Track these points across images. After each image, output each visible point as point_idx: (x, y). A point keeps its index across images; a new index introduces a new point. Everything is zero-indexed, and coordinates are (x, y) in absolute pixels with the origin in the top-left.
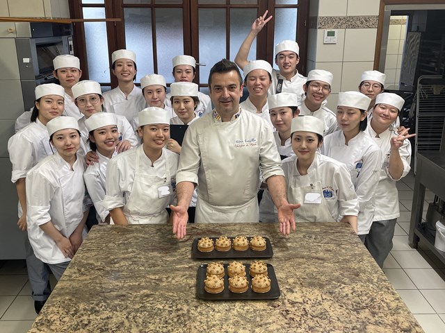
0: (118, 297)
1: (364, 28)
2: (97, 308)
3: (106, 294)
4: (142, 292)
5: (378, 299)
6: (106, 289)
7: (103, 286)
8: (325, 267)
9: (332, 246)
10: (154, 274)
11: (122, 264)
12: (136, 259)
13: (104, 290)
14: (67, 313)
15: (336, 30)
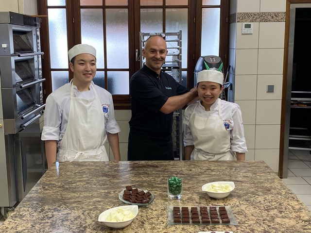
0: (75, 202)
1: (275, 21)
2: (59, 208)
3: (65, 201)
4: (94, 200)
5: (285, 204)
6: (65, 198)
7: (63, 196)
8: (243, 186)
9: (249, 174)
10: (104, 190)
11: (78, 184)
12: (89, 181)
13: (64, 198)
14: (35, 211)
15: (252, 24)
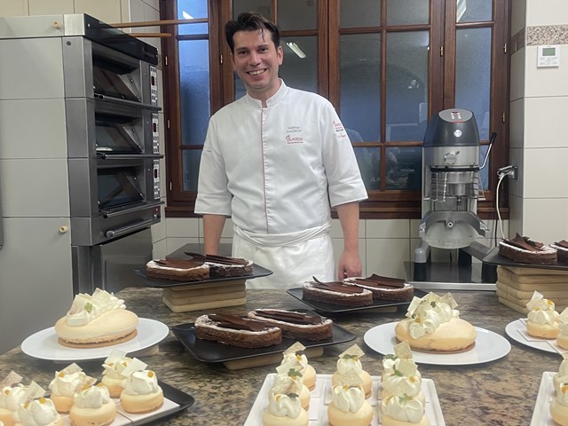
15: (557, 47)
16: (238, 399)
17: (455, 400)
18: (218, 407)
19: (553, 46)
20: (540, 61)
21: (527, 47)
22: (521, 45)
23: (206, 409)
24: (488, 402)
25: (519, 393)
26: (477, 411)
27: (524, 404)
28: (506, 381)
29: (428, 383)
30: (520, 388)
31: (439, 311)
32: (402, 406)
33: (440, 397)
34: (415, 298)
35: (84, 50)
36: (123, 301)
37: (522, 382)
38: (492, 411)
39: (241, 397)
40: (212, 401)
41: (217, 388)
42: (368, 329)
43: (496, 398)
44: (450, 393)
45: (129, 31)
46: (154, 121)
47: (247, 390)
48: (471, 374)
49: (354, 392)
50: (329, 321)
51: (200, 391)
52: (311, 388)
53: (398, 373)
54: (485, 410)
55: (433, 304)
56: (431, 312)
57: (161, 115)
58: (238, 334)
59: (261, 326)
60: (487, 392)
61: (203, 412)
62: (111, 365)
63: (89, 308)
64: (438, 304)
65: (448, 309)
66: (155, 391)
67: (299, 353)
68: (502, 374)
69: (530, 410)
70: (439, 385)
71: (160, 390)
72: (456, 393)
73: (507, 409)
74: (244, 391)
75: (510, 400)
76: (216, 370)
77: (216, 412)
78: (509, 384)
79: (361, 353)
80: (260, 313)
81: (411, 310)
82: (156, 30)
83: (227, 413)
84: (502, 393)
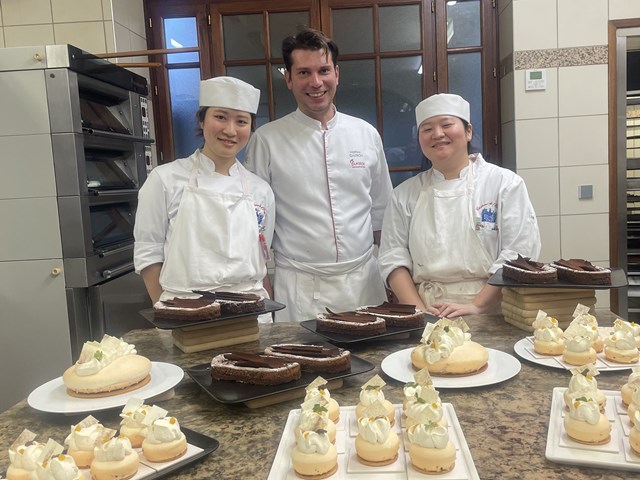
1: (587, 64)
15: (543, 70)
16: (263, 438)
17: (474, 422)
18: (244, 448)
19: (539, 70)
20: (528, 85)
21: (515, 72)
22: (510, 70)
23: (231, 451)
24: (505, 421)
25: (533, 410)
26: (496, 431)
27: (538, 421)
28: (520, 399)
29: (448, 408)
30: (533, 405)
31: (452, 335)
32: (428, 433)
33: (460, 420)
34: (428, 324)
35: (68, 83)
36: (133, 346)
37: (534, 399)
38: (510, 430)
39: (266, 435)
40: (236, 442)
41: (239, 428)
42: (384, 357)
43: (511, 417)
44: (469, 414)
45: (115, 61)
46: (147, 153)
47: (271, 429)
48: (486, 395)
49: (381, 424)
50: (347, 353)
51: (223, 433)
52: (336, 421)
53: (421, 401)
54: (503, 429)
55: (447, 329)
56: (445, 336)
57: (153, 147)
58: (257, 372)
59: (279, 362)
60: (503, 412)
61: (229, 454)
62: (129, 414)
63: (99, 356)
64: (451, 329)
65: (460, 333)
66: (178, 438)
67: (321, 388)
68: (515, 392)
69: (545, 426)
70: (458, 408)
71: (183, 437)
72: (475, 415)
73: (523, 426)
74: (268, 430)
75: (526, 417)
76: (237, 410)
77: (242, 453)
78: (522, 402)
79: (383, 383)
80: (277, 349)
81: (426, 336)
82: (144, 60)
83: (253, 453)
84: (517, 411)
